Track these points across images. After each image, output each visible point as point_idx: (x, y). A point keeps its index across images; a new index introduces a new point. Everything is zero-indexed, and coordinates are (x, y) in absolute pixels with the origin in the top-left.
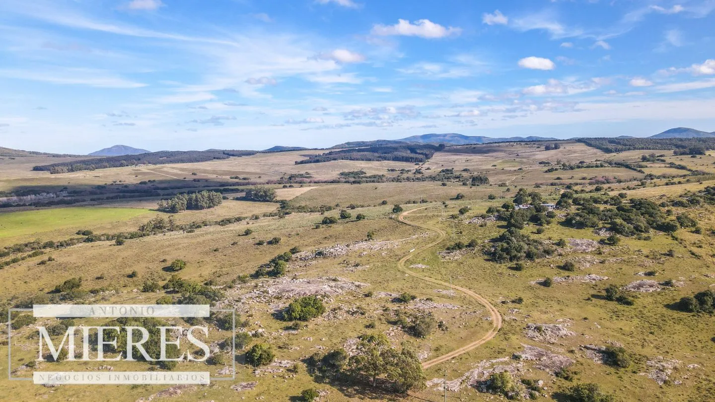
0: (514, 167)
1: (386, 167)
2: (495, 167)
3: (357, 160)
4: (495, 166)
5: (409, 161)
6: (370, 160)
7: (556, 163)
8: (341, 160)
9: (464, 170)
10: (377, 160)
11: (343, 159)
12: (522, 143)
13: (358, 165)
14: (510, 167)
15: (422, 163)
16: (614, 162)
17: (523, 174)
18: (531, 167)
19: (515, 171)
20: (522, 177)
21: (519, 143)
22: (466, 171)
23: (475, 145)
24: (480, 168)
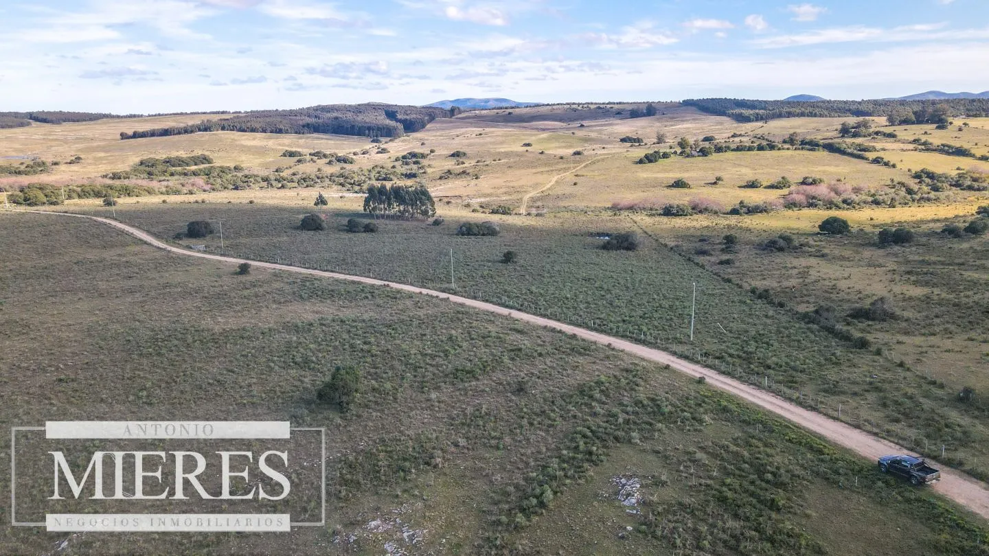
0: (566, 147)
1: (307, 148)
2: (528, 148)
3: (253, 130)
4: (528, 145)
5: (364, 136)
6: (280, 131)
7: (656, 140)
8: (220, 132)
9: (453, 155)
10: (296, 133)
11: (223, 129)
12: (592, 107)
14: (559, 147)
16: (799, 138)
17: (579, 168)
18: (604, 148)
19: (562, 158)
20: (576, 176)
21: (586, 106)
22: (458, 156)
23: (512, 108)
24: (492, 150)
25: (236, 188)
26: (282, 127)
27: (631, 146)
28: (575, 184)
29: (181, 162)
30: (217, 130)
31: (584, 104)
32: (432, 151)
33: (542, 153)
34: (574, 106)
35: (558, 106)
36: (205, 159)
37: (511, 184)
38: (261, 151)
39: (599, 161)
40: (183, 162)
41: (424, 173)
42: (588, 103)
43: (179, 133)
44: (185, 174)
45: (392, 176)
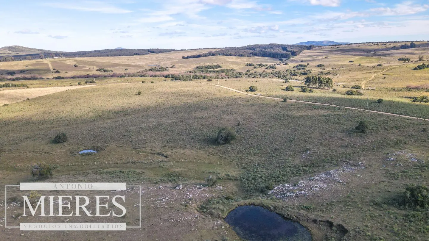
0: (372, 62)
3: (231, 55)
4: (352, 62)
5: (275, 57)
6: (241, 56)
9: (318, 66)
10: (248, 56)
11: (220, 54)
12: (380, 44)
13: (228, 60)
14: (367, 63)
15: (286, 59)
17: (384, 71)
18: (389, 63)
19: (374, 67)
20: (383, 75)
21: (376, 43)
22: (321, 66)
23: (339, 45)
24: (335, 64)
25: (237, 77)
26: (242, 54)
27: (404, 62)
28: (384, 78)
29: (211, 67)
30: (217, 55)
31: (375, 43)
32: (308, 64)
33: (360, 65)
34: (370, 44)
35: (362, 44)
36: (219, 66)
37: (354, 78)
38: (237, 63)
39: (393, 68)
40: (212, 67)
41: (311, 73)
42: (377, 42)
43: (204, 56)
44: (215, 72)
45: (297, 74)
